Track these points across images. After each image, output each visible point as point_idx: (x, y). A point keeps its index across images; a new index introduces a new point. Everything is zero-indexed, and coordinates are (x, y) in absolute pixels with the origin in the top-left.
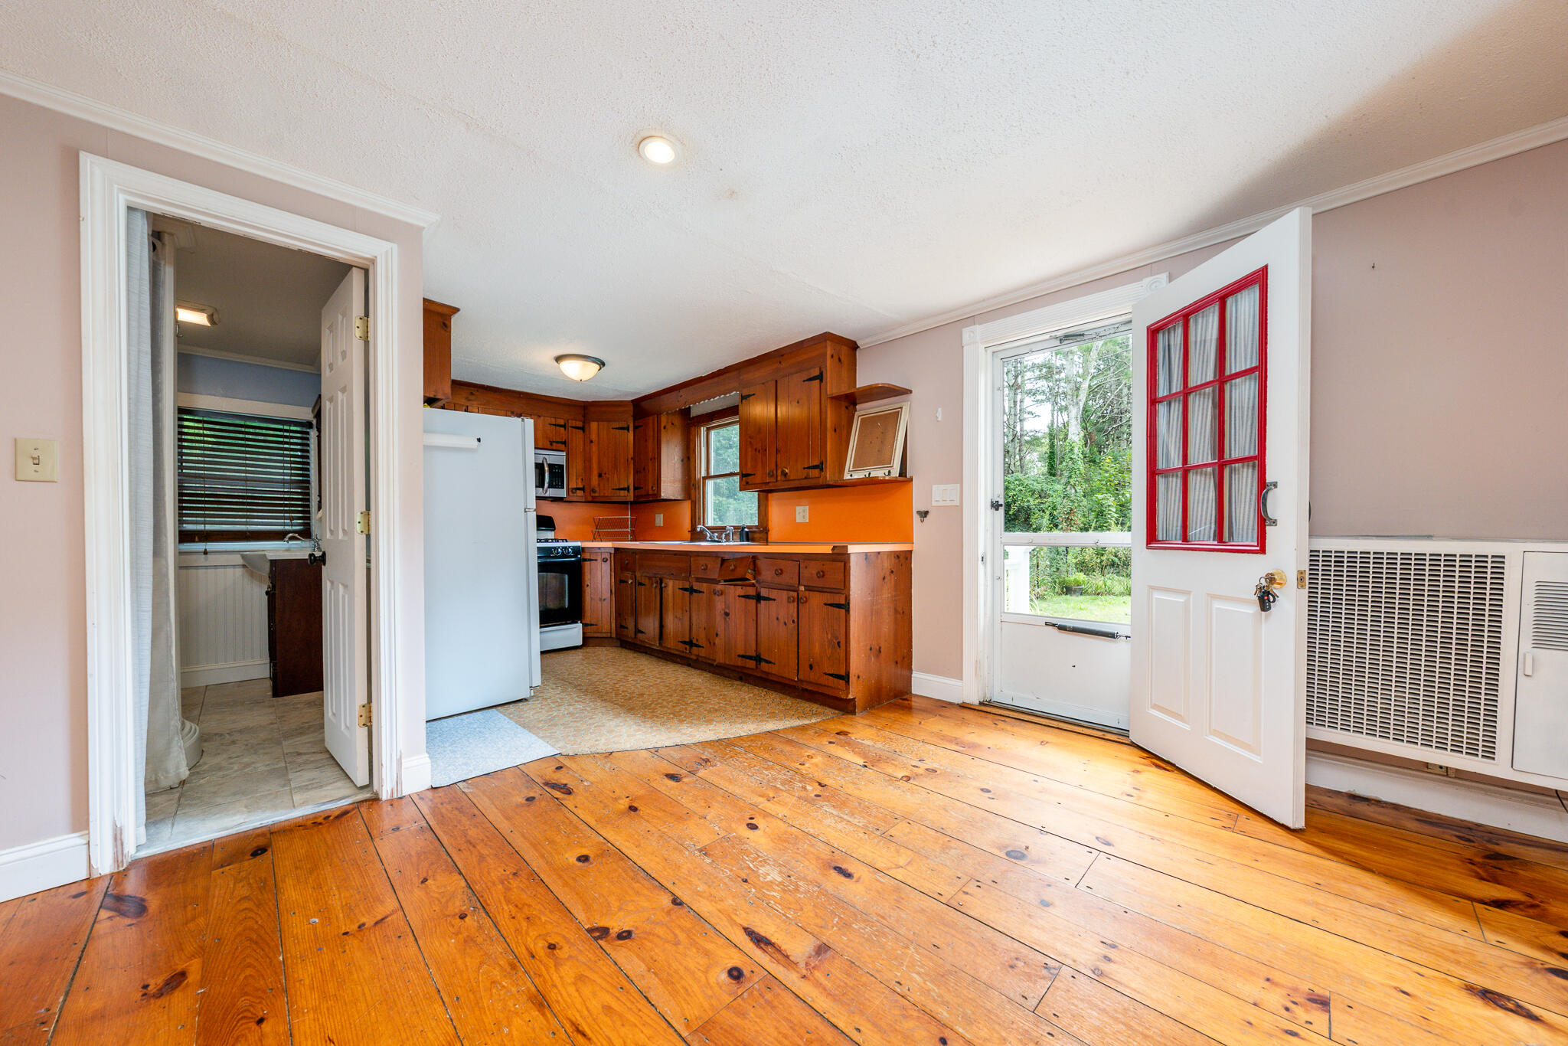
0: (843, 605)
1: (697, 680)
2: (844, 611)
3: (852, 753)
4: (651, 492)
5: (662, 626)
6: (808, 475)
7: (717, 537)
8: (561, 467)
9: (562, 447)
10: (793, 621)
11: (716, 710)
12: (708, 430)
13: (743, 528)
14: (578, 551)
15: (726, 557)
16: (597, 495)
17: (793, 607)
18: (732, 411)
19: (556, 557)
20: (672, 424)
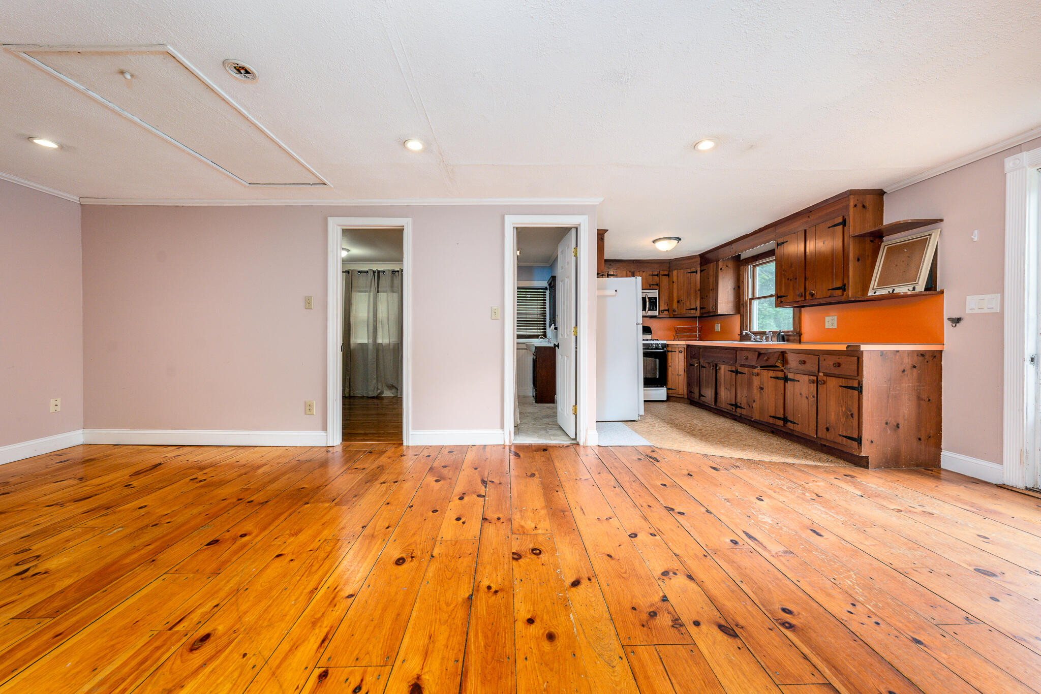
0: (856, 387)
1: (739, 428)
2: (857, 392)
3: (853, 488)
4: (711, 311)
5: (716, 393)
6: (832, 294)
7: (759, 339)
8: (655, 298)
9: (656, 287)
10: (813, 397)
11: (750, 446)
12: (754, 267)
13: (780, 333)
14: (664, 346)
15: (762, 352)
16: (676, 313)
17: (813, 387)
18: (771, 253)
19: (652, 349)
20: (727, 266)
